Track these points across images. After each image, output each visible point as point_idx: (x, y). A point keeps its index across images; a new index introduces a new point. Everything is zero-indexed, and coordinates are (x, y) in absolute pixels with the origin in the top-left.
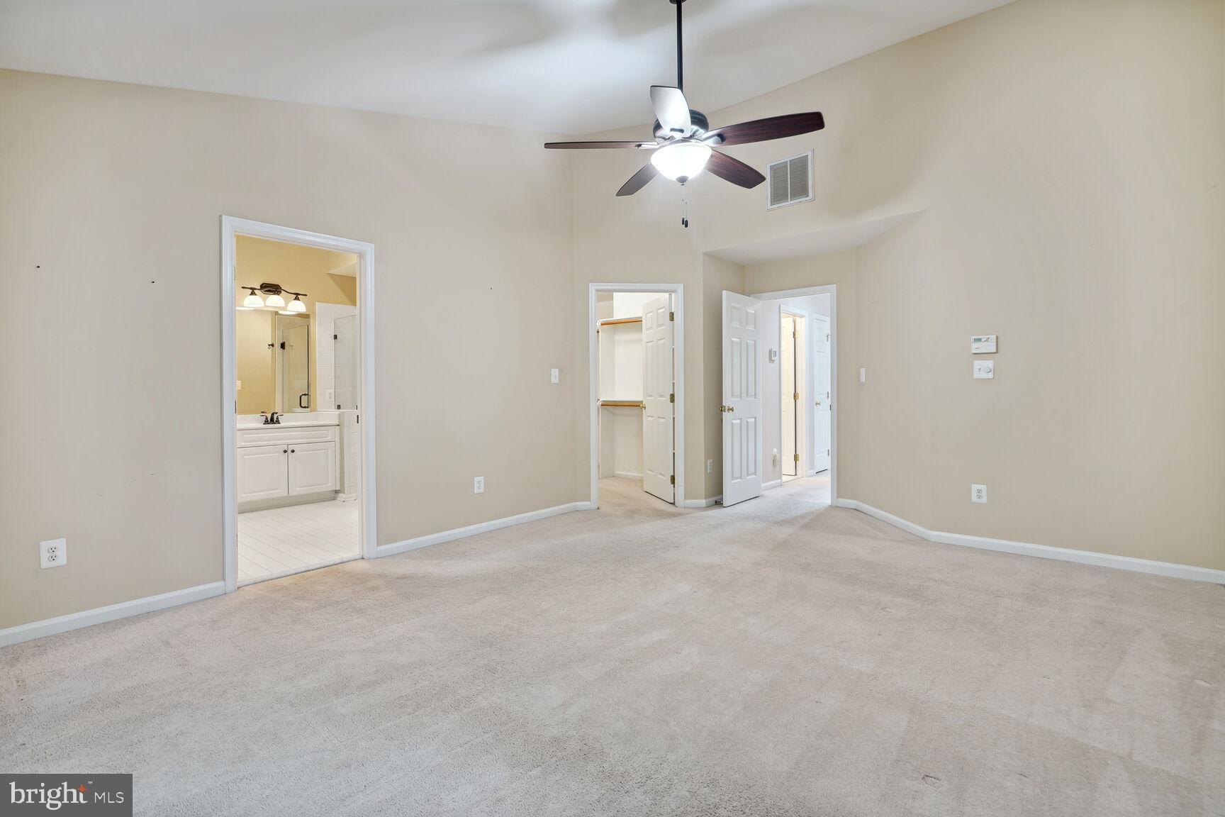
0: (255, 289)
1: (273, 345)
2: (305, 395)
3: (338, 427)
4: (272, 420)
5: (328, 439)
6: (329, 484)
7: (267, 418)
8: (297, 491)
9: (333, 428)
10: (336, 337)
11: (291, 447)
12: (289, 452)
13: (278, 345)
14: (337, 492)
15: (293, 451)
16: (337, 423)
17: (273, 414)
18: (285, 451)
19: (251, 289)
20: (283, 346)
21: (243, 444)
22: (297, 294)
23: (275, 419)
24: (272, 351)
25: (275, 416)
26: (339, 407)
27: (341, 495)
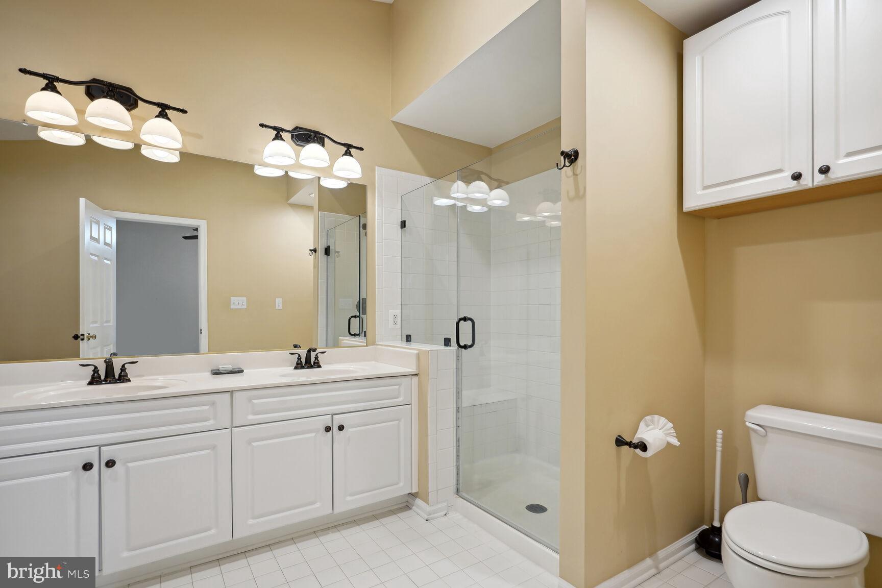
0: (283, 130)
1: (315, 251)
2: (355, 317)
3: (415, 379)
4: (308, 362)
5: (400, 400)
6: (401, 484)
7: (299, 358)
8: (347, 503)
9: (408, 379)
10: (403, 224)
11: (338, 420)
12: (335, 429)
13: (321, 251)
14: (413, 495)
15: (341, 428)
16: (412, 370)
17: (309, 351)
18: (328, 429)
19: (274, 128)
20: (327, 251)
21: (251, 418)
22: (349, 146)
23: (313, 359)
24: (315, 258)
25: (313, 355)
26: (408, 338)
27: (419, 502)
